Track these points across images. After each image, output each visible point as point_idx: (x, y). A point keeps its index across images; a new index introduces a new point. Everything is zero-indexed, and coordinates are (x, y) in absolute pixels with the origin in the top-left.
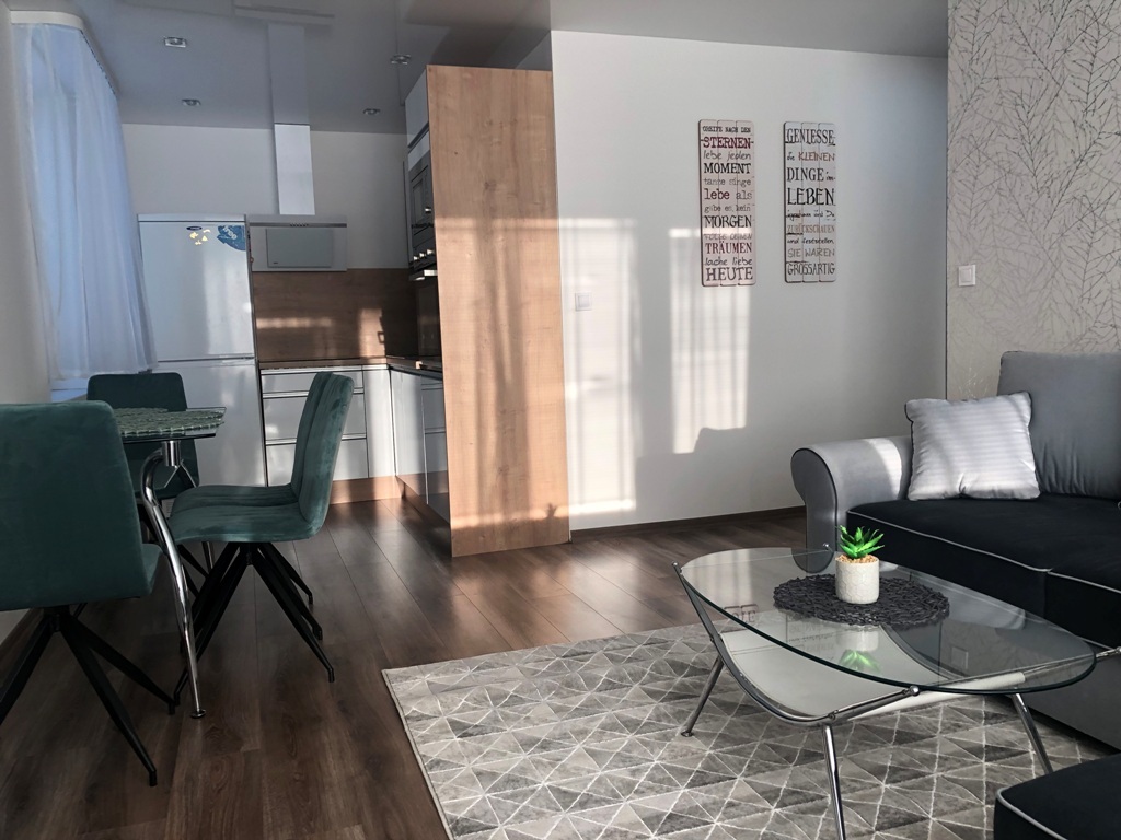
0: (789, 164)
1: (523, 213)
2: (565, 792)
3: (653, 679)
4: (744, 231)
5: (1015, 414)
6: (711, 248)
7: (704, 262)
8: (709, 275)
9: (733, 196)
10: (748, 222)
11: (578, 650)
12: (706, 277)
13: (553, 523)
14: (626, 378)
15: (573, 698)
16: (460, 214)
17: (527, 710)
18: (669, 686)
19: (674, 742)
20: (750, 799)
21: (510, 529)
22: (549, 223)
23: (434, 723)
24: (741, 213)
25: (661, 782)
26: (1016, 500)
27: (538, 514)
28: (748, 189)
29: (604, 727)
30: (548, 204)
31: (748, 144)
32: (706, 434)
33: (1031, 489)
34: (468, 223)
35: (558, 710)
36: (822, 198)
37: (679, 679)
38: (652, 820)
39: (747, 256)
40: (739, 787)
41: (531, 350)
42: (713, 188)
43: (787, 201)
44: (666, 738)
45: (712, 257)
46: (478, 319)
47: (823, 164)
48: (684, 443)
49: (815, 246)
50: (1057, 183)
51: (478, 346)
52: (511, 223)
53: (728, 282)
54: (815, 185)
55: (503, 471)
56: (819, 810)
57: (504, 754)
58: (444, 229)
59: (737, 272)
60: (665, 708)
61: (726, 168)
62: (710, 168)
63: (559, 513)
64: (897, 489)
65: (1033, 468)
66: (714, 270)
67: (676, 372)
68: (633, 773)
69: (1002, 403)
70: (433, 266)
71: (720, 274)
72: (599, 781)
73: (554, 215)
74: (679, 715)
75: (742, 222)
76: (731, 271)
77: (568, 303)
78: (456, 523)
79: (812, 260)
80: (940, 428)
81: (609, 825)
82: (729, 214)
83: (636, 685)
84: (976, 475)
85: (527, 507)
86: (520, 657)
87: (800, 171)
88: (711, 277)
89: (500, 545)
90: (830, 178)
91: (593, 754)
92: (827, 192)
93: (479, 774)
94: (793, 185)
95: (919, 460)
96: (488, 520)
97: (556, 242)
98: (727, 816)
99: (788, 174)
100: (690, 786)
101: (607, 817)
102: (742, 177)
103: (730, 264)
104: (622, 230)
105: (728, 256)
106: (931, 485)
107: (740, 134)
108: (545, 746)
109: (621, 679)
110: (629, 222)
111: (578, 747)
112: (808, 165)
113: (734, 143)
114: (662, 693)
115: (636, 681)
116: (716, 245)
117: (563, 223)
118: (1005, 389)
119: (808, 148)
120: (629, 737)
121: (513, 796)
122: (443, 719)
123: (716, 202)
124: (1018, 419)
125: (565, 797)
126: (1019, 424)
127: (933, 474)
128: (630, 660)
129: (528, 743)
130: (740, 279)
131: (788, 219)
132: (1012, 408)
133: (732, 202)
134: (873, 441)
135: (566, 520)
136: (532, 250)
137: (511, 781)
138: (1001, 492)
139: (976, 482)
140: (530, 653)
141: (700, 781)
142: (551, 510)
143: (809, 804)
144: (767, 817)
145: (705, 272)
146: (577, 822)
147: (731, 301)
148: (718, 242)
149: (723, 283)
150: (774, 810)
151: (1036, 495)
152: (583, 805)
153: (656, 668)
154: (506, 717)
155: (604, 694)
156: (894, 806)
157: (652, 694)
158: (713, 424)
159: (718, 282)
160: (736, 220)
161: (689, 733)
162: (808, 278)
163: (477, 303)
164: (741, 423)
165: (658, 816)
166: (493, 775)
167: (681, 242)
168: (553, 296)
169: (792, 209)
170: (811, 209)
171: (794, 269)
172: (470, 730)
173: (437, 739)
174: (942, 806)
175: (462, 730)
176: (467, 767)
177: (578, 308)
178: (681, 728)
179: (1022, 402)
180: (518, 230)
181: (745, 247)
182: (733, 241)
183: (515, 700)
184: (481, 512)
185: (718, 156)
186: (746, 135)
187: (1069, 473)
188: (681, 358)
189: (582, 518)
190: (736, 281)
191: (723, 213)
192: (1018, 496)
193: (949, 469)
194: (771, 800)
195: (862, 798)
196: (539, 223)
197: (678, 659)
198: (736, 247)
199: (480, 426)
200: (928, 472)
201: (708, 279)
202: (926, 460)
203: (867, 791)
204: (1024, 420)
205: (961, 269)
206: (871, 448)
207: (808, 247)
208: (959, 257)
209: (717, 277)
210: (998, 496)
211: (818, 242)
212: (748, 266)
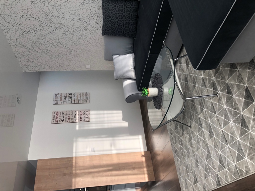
0: (62, 103)
1: (71, 166)
2: (207, 157)
3: (179, 134)
4: (77, 113)
5: (117, 58)
7: (84, 121)
8: (87, 120)
9: (69, 115)
10: (76, 112)
11: (174, 151)
13: (146, 155)
14: (111, 139)
15: (185, 153)
16: (71, 182)
17: (189, 165)
18: (180, 130)
19: (193, 130)
20: (203, 114)
21: (148, 166)
22: (74, 159)
23: (195, 189)
24: (73, 113)
25: (202, 134)
26: (135, 58)
27: (144, 159)
28: (68, 112)
29: (191, 146)
30: (70, 160)
31: (58, 112)
32: (124, 119)
33: (132, 55)
34: (73, 180)
35: (188, 157)
36: (71, 96)
37: (179, 128)
38: (211, 137)
39: (83, 112)
40: (201, 116)
41: (104, 162)
42: (67, 120)
43: (71, 103)
44: (192, 132)
45: (83, 120)
46: (97, 176)
47: (63, 96)
48: (126, 124)
49: (81, 97)
50: (68, 50)
51: (104, 176)
52: (74, 169)
53: (89, 116)
54: (68, 97)
55: (134, 168)
56: (204, 99)
57: (200, 171)
58: (75, 186)
59: (87, 114)
60: (185, 132)
61: (63, 117)
62: (63, 121)
63: (143, 154)
64: (134, 81)
65: (128, 55)
66: (86, 119)
67: (109, 127)
68: (201, 140)
69: (115, 61)
70: (84, 189)
71: (87, 118)
72: (204, 148)
73: (72, 158)
74: (187, 129)
75: (75, 113)
76: (86, 115)
77: (93, 153)
78: (147, 180)
79: (84, 97)
80: (120, 73)
81: (213, 147)
82: (73, 116)
83: (181, 138)
84: (130, 66)
85: (142, 162)
86: (177, 165)
87: (64, 101)
88: (88, 119)
89: (152, 168)
90: (66, 94)
91: (197, 149)
92: (69, 95)
93: (205, 178)
94: (67, 102)
95: (127, 77)
96: (146, 172)
97: (79, 157)
98: (208, 120)
99: (65, 103)
100: (202, 127)
101: (211, 147)
102: (65, 114)
103: (85, 115)
104: (76, 141)
105: (83, 116)
106: (132, 74)
107: (55, 114)
108: (197, 161)
109: (180, 141)
110: (75, 139)
111: (196, 153)
112: (63, 99)
113: (57, 116)
114: (182, 132)
116: (80, 119)
117: (74, 156)
118: (112, 60)
119: (59, 99)
120: (193, 140)
121: (210, 170)
122: (194, 186)
123: (71, 119)
124: (118, 58)
125: (208, 157)
126: (119, 57)
127: (130, 74)
128: (175, 139)
129: (197, 165)
131: (75, 103)
132: (116, 59)
133: (70, 116)
134: (124, 86)
135: (145, 152)
136: (80, 163)
137: (206, 170)
138: (133, 61)
139: (131, 66)
140: (176, 163)
141: (201, 125)
142: (143, 156)
143: (203, 101)
144: (207, 111)
145: (86, 121)
146: (214, 154)
147: (93, 115)
148: (80, 118)
149: (89, 117)
150: (205, 109)
151: (134, 54)
152: (209, 153)
153: (177, 133)
154: (191, 170)
155: (184, 146)
156: (201, 84)
157: (183, 134)
158: (121, 118)
159: (89, 118)
160: (75, 114)
161: (190, 127)
162: (88, 98)
163: (93, 177)
164: (121, 112)
165: (210, 135)
166: (205, 174)
167: (79, 127)
168: (91, 157)
169: (73, 102)
170: (73, 98)
171: (86, 101)
172: (196, 179)
173: (198, 188)
174: (200, 74)
175: (196, 182)
176: (204, 181)
177: (94, 151)
178: (189, 128)
179: (114, 57)
180: (76, 167)
181: (81, 112)
183: (187, 167)
184: (144, 174)
185: (60, 119)
187: (130, 48)
188: (106, 126)
189: (144, 148)
190: (89, 114)
191: (73, 117)
192: (134, 58)
193: (129, 71)
194: (203, 110)
195: (200, 90)
196: (74, 161)
197: (174, 128)
198: (81, 114)
199: (123, 175)
200: (130, 75)
201: (88, 120)
202: (127, 75)
203: (199, 89)
204: (118, 57)
205: (86, 68)
206: (125, 86)
207: (81, 98)
208: (84, 68)
209: (88, 118)
210: (134, 61)
211: (80, 96)
212: (85, 111)
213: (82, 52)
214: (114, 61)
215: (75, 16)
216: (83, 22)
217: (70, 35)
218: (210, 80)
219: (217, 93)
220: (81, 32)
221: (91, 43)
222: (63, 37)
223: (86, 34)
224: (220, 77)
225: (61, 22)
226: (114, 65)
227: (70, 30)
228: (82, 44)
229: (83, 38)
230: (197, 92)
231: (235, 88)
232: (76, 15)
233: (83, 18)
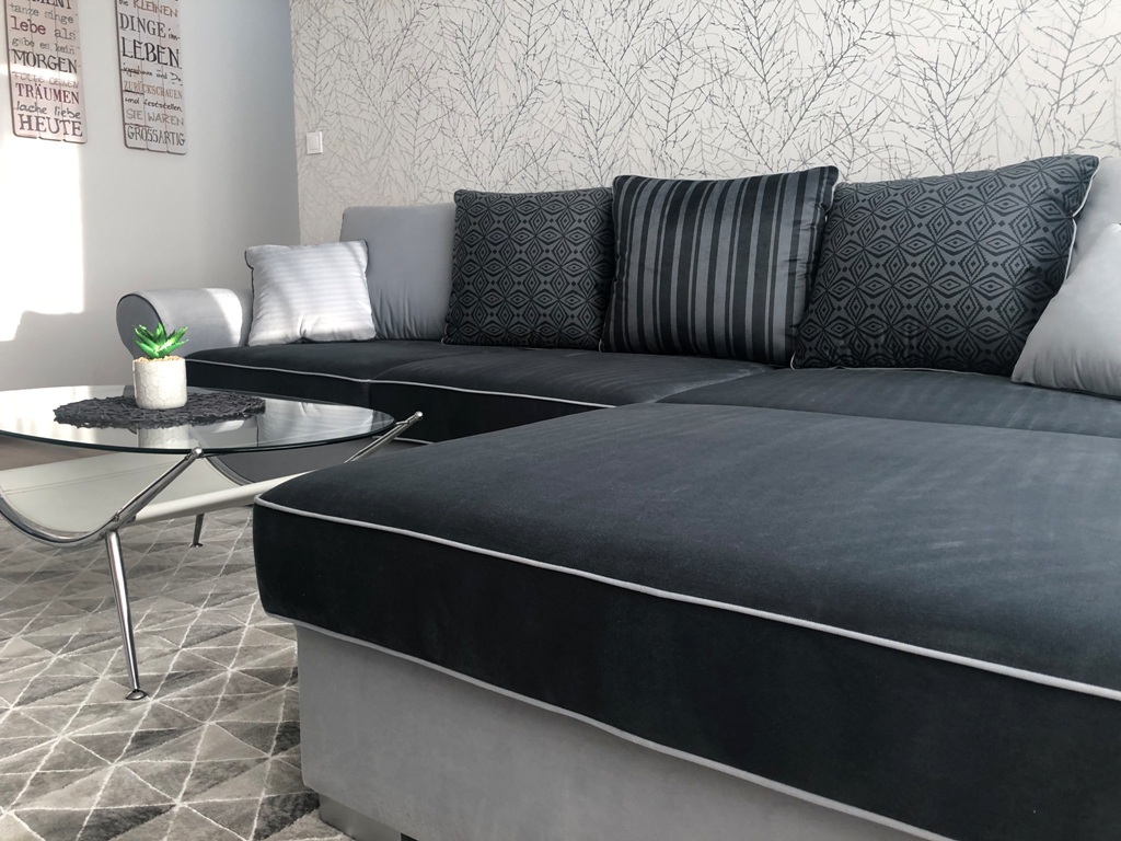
0: (124, 9)
4: (68, 78)
5: (352, 258)
6: (24, 91)
7: (15, 106)
8: (23, 122)
9: (50, 32)
10: (72, 68)
12: (18, 125)
20: (25, 653)
24: (62, 55)
26: (355, 341)
28: (70, 27)
33: (368, 330)
36: (165, 57)
39: (73, 108)
40: (14, 645)
42: (22, 18)
43: (121, 53)
45: (26, 101)
47: (163, 19)
49: (158, 110)
50: (388, 51)
53: (48, 135)
54: (155, 41)
59: (61, 125)
64: (237, 338)
65: (369, 311)
66: (29, 117)
69: (340, 251)
71: (38, 124)
75: (65, 66)
76: (53, 122)
79: (158, 126)
80: (280, 273)
82: (47, 53)
84: (317, 317)
87: (135, 21)
88: (26, 126)
90: (173, 37)
92: (171, 52)
94: (129, 35)
95: (259, 304)
99: (121, 22)
102: (62, 11)
103: (50, 113)
105: (49, 105)
106: (273, 330)
112: (148, 16)
116: (31, 87)
118: (345, 237)
123: (26, 35)
124: (354, 263)
126: (356, 269)
127: (272, 318)
130: (65, 133)
131: (124, 74)
132: (349, 253)
133: (49, 37)
134: (212, 291)
138: (340, 334)
139: (316, 324)
145: (17, 119)
148: (33, 84)
149: (43, 135)
150: (55, 657)
151: (373, 335)
156: (207, 623)
159: (36, 134)
160: (56, 61)
162: (155, 145)
169: (129, 63)
170: (152, 67)
171: (136, 133)
179: (359, 249)
181: (70, 96)
182: (54, 87)
187: (402, 317)
190: (60, 136)
191: (37, 50)
192: (357, 338)
193: (289, 313)
194: (54, 649)
195: (173, 624)
198: (58, 95)
200: (268, 316)
201: (22, 128)
202: (266, 304)
203: (180, 618)
204: (360, 266)
205: (309, 135)
206: (208, 295)
207: (151, 110)
208: (307, 124)
209: (34, 127)
210: (338, 339)
211: (163, 106)
212: (75, 119)
213: (382, 115)
214: (338, 244)
215: (536, 82)
216: (513, 119)
217: (457, 57)
220: (468, 111)
221: (423, 158)
222: (445, 24)
223: (460, 132)
224: (239, 691)
225: (510, 17)
226: (316, 244)
227: (477, 58)
228: (418, 113)
229: (445, 119)
230: (164, 616)
232: (539, 87)
233: (529, 117)
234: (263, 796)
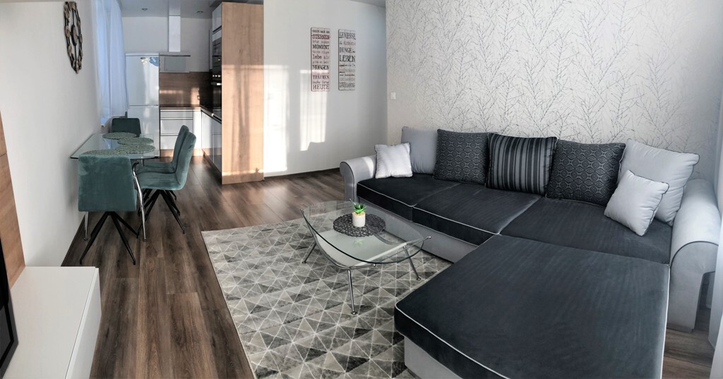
0: (341, 46)
1: (252, 63)
2: (264, 286)
3: (293, 240)
4: (326, 71)
6: (315, 78)
7: (312, 82)
9: (323, 58)
11: (268, 228)
12: (312, 88)
13: (257, 174)
14: (284, 125)
15: (266, 248)
16: (230, 64)
17: (250, 252)
18: (298, 243)
19: (300, 266)
20: (323, 287)
21: (243, 176)
22: (260, 67)
23: (219, 255)
24: (325, 64)
25: (296, 282)
26: (406, 177)
27: (252, 171)
28: (328, 55)
29: (277, 260)
30: (260, 59)
31: (328, 38)
32: (312, 144)
34: (232, 67)
35: (261, 253)
36: (351, 59)
37: (302, 240)
38: (293, 297)
39: (327, 80)
40: (321, 283)
41: (252, 113)
42: (316, 55)
43: (340, 60)
44: (297, 264)
45: (316, 80)
46: (234, 102)
47: (351, 46)
48: (304, 147)
49: (348, 77)
51: (234, 112)
52: (247, 67)
53: (320, 90)
54: (348, 54)
55: (241, 157)
56: (346, 290)
57: (243, 270)
58: (224, 69)
59: (324, 86)
60: (297, 252)
61: (320, 47)
62: (315, 47)
63: (260, 171)
66: (316, 85)
67: (301, 123)
68: (287, 278)
69: (402, 147)
70: (221, 82)
71: (318, 87)
72: (276, 282)
73: (262, 64)
74: (302, 255)
75: (326, 68)
76: (321, 86)
77: (266, 97)
78: (224, 174)
79: (348, 82)
80: (384, 156)
81: (279, 299)
82: (321, 64)
83: (288, 243)
84: (395, 170)
85: (248, 169)
86: (247, 230)
87: (344, 49)
88: (315, 88)
89: (239, 181)
90: (353, 52)
91: (274, 271)
92: (353, 57)
93: (235, 277)
94: (342, 54)
96: (234, 173)
97: (263, 74)
98: (317, 294)
99: (340, 50)
100: (305, 283)
101: (279, 295)
102: (326, 50)
103: (321, 83)
104: (284, 69)
105: (320, 80)
106: (382, 174)
107: (326, 34)
108: (256, 267)
109: (283, 241)
110: (286, 67)
111: (269, 268)
112: (348, 46)
113: (324, 37)
114: (296, 246)
115: (287, 241)
116: (316, 76)
117: (265, 67)
119: (347, 40)
120: (286, 264)
121: (246, 287)
122: (222, 254)
123: (316, 60)
124: (406, 152)
125: (264, 288)
128: (285, 233)
129: (251, 266)
130: (324, 88)
131: (340, 67)
132: (405, 148)
133: (322, 60)
134: (364, 158)
135: (263, 174)
136: (254, 77)
137: (245, 281)
138: (402, 176)
139: (395, 173)
140: (251, 229)
141: (308, 281)
142: (257, 170)
143: (343, 288)
144: (329, 294)
145: (313, 86)
146: (269, 298)
147: (320, 97)
150: (332, 291)
151: (412, 176)
152: (271, 291)
153: (294, 236)
154: (243, 255)
155: (277, 247)
156: (369, 285)
157: (293, 247)
158: (314, 141)
159: (317, 90)
160: (324, 67)
161: (305, 262)
162: (346, 88)
163: (234, 96)
164: (323, 140)
165: (295, 295)
166: (239, 278)
167: (304, 75)
168: (262, 94)
169: (341, 63)
170: (347, 63)
171: (342, 85)
172: (231, 259)
173: (220, 262)
174: (383, 282)
175: (229, 259)
176: (231, 274)
177: (269, 99)
178: (302, 260)
179: (407, 146)
180: (249, 69)
181: (326, 77)
182: (322, 75)
183: (246, 248)
184: (232, 171)
185: (318, 42)
186: (328, 34)
187: (420, 166)
188: (303, 118)
189: (268, 173)
190: (323, 90)
191: (319, 64)
193: (387, 169)
194: (330, 287)
195: (360, 283)
196: (256, 67)
197: (301, 232)
198: (323, 77)
199: (233, 141)
200: (381, 169)
202: (380, 166)
205: (391, 94)
207: (346, 77)
208: (390, 89)
211: (349, 75)
212: (327, 84)
216: (455, 99)
218: (375, 300)
219: (356, 313)
223: (438, 100)
224: (381, 316)
229: (434, 95)
231: (366, 342)
232: (464, 90)
233: (461, 99)
234: (392, 361)
